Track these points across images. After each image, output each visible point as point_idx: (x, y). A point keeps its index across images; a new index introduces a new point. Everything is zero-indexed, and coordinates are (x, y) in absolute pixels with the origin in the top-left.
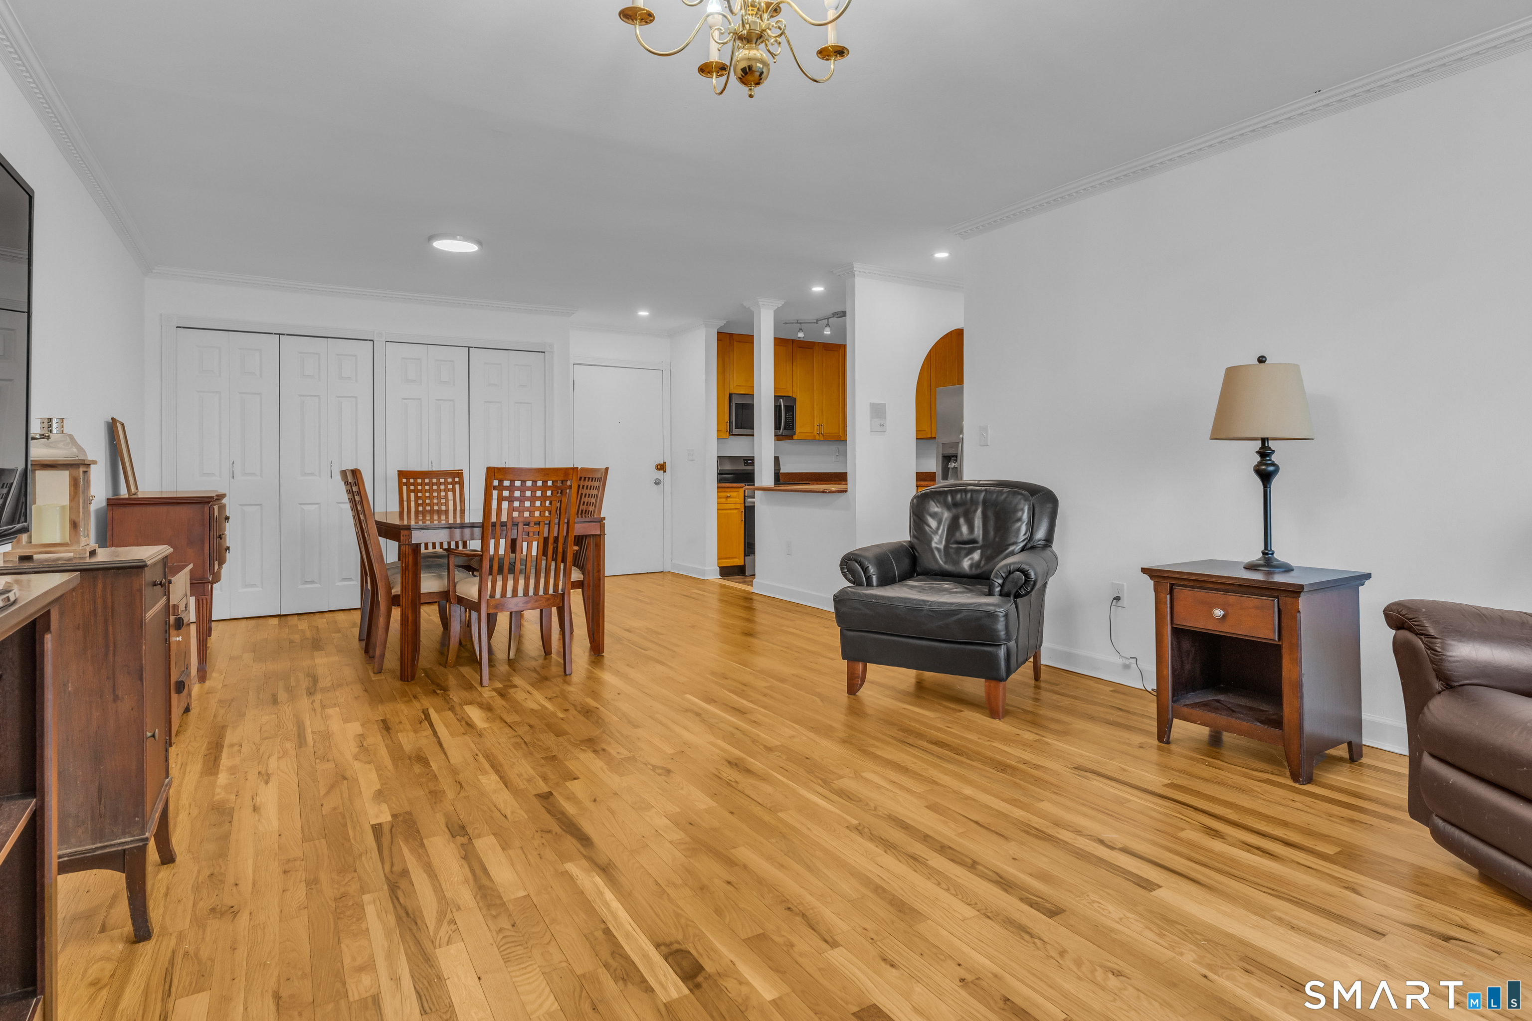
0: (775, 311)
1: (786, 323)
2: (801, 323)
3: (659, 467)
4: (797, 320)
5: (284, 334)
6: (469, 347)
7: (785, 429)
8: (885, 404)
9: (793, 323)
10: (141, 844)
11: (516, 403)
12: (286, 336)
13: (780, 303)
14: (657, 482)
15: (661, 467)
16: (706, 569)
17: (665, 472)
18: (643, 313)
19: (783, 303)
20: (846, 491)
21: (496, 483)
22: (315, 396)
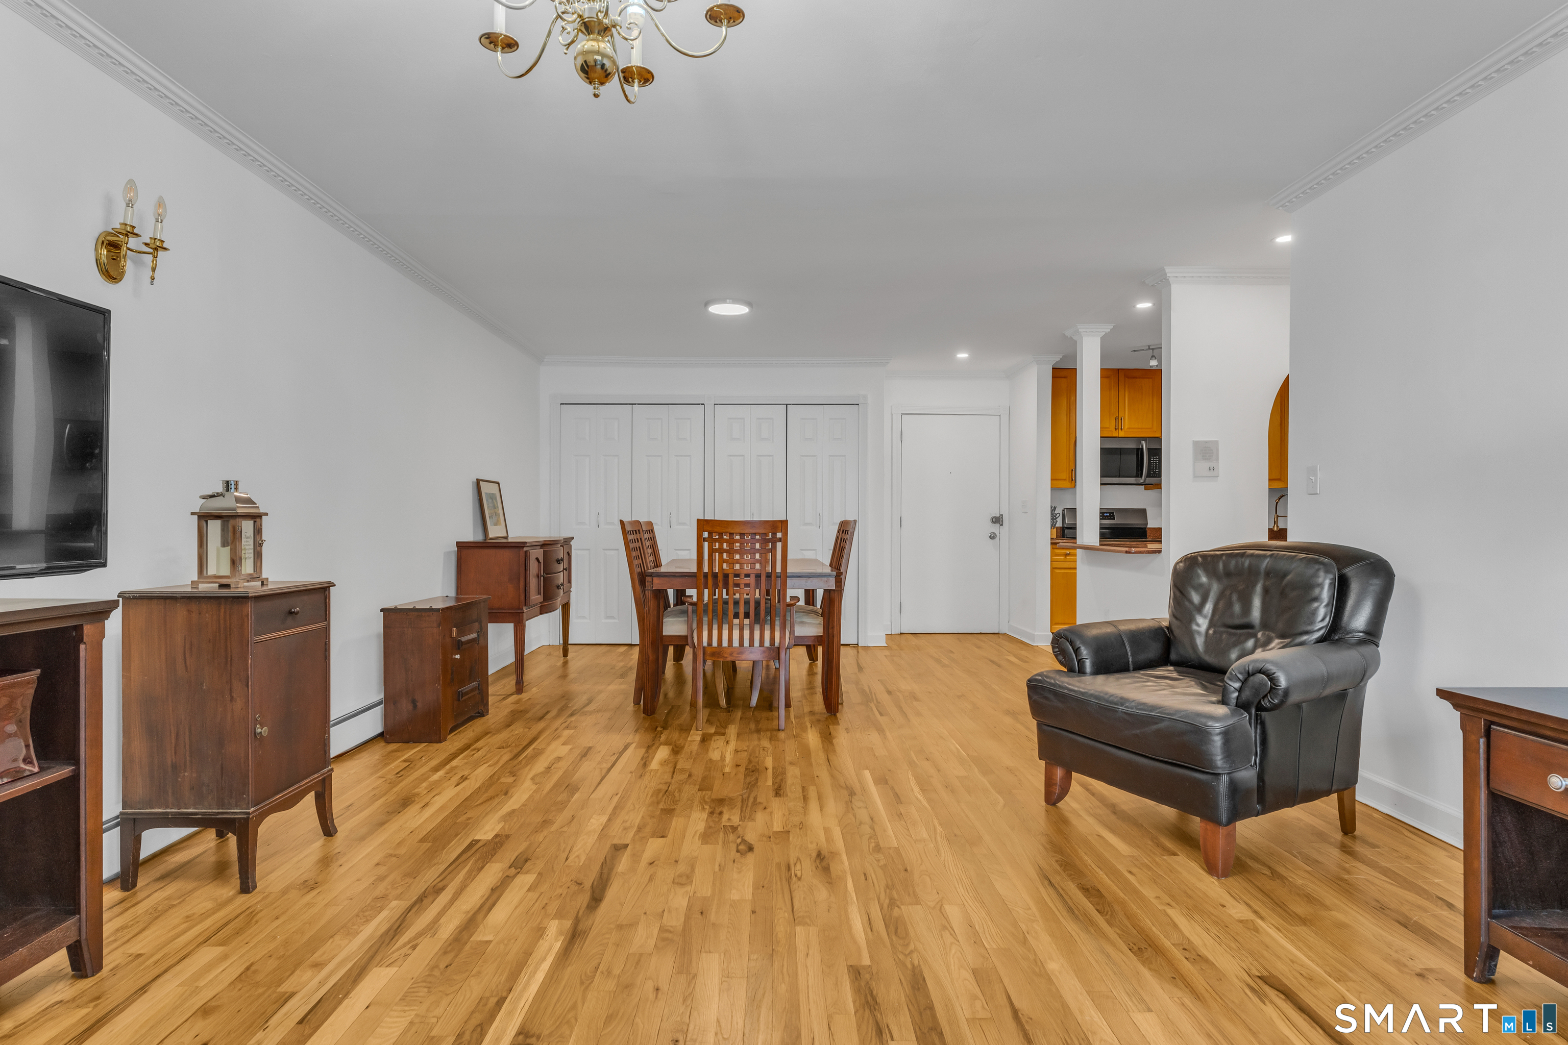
0: (1103, 339)
1: (1135, 351)
2: (1153, 349)
3: (994, 520)
4: (1149, 346)
5: (635, 404)
6: (787, 405)
7: (1148, 476)
8: (1217, 442)
9: (1143, 350)
10: (245, 816)
11: (830, 456)
12: (637, 405)
13: (1107, 328)
14: (993, 537)
15: (997, 520)
16: (1036, 633)
17: (1002, 525)
18: (963, 356)
19: (1112, 327)
20: (1159, 552)
21: (706, 535)
22: (659, 456)
